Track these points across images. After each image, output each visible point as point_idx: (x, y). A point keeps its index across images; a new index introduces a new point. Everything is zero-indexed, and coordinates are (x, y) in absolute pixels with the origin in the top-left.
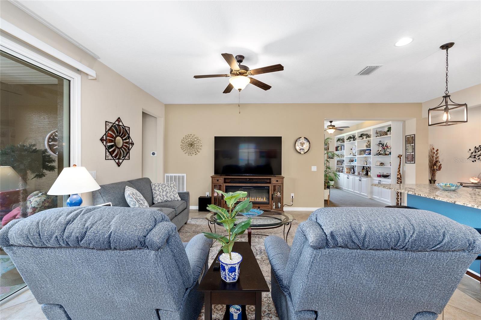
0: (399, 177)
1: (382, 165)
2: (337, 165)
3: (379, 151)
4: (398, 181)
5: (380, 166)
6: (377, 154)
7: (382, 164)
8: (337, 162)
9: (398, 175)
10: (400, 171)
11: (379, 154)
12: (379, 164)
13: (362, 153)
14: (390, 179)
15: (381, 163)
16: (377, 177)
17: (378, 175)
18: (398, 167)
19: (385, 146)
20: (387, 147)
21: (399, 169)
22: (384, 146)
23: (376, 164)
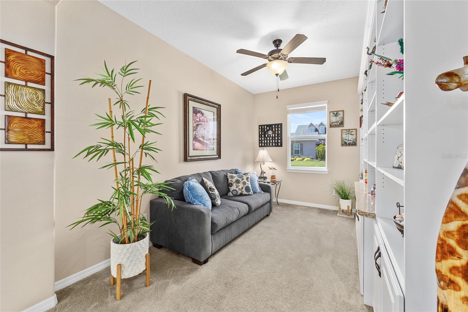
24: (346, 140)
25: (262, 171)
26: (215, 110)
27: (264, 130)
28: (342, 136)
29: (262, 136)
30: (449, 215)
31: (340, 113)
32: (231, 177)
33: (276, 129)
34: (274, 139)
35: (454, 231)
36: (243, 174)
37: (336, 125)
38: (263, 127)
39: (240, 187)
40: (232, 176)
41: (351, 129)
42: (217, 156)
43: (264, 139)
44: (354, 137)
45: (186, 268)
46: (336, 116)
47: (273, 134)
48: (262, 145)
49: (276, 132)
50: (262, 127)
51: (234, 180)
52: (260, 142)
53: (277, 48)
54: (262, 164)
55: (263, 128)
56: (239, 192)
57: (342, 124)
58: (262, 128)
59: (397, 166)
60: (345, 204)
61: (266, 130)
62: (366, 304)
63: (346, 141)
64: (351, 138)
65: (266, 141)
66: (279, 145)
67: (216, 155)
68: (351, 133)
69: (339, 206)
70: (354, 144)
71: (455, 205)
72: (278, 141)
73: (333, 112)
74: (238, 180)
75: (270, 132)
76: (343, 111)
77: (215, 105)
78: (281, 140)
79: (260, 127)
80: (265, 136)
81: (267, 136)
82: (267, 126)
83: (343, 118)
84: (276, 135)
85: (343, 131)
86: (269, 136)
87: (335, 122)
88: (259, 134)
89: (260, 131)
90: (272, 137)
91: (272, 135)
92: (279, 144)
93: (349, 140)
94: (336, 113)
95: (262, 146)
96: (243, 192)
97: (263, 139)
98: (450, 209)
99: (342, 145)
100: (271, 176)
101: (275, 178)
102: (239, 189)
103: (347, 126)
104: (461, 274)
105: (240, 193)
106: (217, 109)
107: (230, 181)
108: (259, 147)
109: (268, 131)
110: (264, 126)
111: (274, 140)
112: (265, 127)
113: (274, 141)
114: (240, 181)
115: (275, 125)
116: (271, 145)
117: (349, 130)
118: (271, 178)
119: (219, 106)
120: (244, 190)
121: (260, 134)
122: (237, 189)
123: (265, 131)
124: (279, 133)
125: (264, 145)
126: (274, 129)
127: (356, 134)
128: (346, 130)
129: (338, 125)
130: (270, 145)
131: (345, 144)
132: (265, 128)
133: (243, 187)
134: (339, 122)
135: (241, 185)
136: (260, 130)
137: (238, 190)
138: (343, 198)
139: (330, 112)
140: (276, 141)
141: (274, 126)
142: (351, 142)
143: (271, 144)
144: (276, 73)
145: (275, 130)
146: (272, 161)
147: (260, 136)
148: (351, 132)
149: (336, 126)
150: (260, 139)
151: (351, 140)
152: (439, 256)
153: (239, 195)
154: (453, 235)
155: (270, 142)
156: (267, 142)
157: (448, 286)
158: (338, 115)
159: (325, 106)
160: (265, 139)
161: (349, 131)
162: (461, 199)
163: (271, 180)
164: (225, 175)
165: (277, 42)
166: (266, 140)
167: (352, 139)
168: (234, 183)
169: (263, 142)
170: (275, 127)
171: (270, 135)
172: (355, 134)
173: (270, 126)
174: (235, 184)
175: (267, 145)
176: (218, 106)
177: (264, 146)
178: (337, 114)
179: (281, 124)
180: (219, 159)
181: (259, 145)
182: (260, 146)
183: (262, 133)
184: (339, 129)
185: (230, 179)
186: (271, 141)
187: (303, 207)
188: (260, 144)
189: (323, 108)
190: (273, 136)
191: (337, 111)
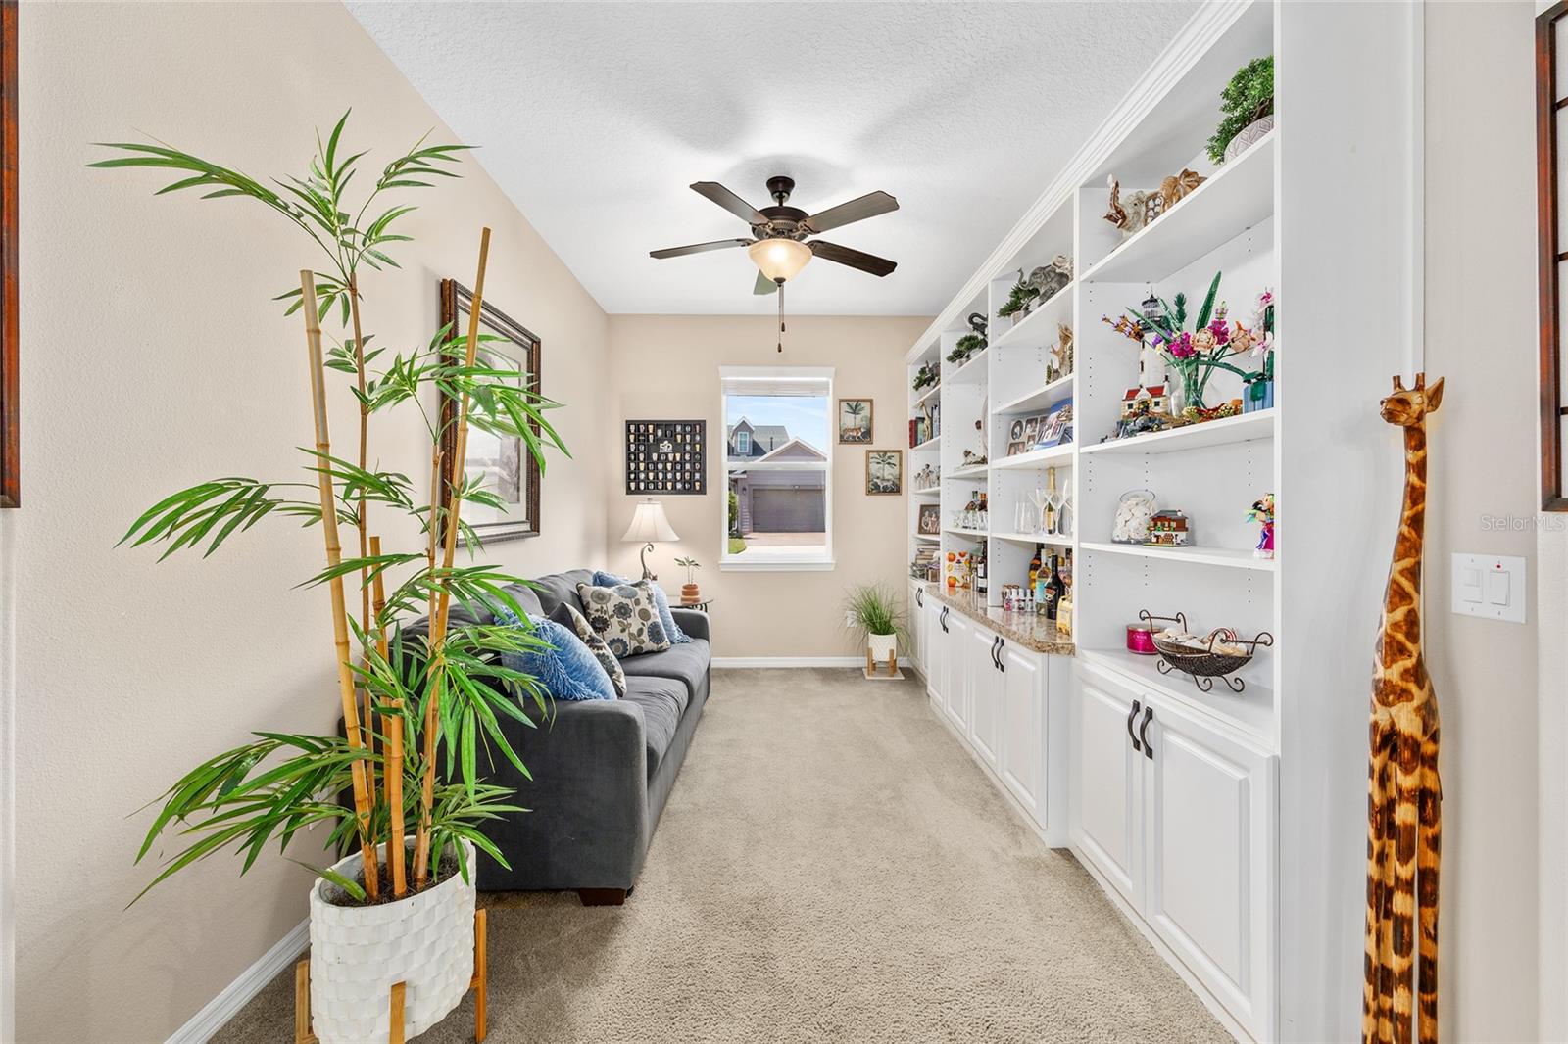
0: (1406, 720)
1: (1169, 539)
2: (921, 530)
3: (1144, 395)
4: (1383, 779)
5: (1145, 542)
6: (1123, 428)
7: (1169, 525)
8: (922, 515)
9: (1386, 693)
10: (1413, 636)
11: (1144, 418)
12: (1136, 521)
13: (1024, 438)
14: (1263, 696)
15: (1160, 519)
16: (1124, 645)
17: (1132, 633)
18: (1384, 566)
19: (1201, 324)
20: (1220, 333)
21: (1398, 595)
22: (1190, 325)
23: (1114, 525)
24: (878, 478)
25: (645, 572)
26: (522, 354)
27: (642, 437)
28: (868, 466)
29: (637, 458)
30: (1393, 600)
31: (863, 404)
32: (598, 597)
33: (688, 437)
34: (679, 467)
35: (1400, 621)
36: (633, 585)
37: (853, 437)
38: (642, 428)
39: (634, 629)
40: (600, 594)
41: (889, 451)
42: (527, 527)
43: (647, 468)
44: (896, 471)
45: (575, 930)
46: (854, 413)
47: (674, 452)
48: (638, 487)
49: (688, 447)
50: (637, 429)
51: (610, 608)
52: (632, 476)
53: (781, 204)
54: (646, 551)
55: (642, 431)
56: (633, 645)
57: (867, 435)
58: (639, 431)
59: (1125, 539)
60: (882, 647)
61: (651, 437)
62: (1055, 847)
63: (878, 481)
64: (888, 472)
65: (651, 476)
66: (697, 488)
67: (523, 522)
68: (889, 461)
69: (869, 653)
70: (895, 489)
71: (1399, 584)
72: (692, 475)
73: (849, 400)
74: (622, 607)
75: (666, 447)
76: (871, 401)
77: (523, 338)
78: (703, 471)
79: (632, 428)
80: (648, 458)
81: (655, 457)
82: (657, 425)
83: (871, 419)
84: (687, 457)
85: (871, 455)
86: (663, 458)
87: (852, 430)
88: (629, 448)
89: (632, 440)
90: (674, 463)
91: (675, 457)
92: (697, 484)
93: (884, 480)
94: (855, 403)
95: (638, 491)
96: (644, 642)
97: (642, 468)
98: (1395, 591)
99: (869, 492)
100: (685, 587)
101: (696, 593)
102: (630, 634)
103: (881, 441)
104: (1413, 678)
105: (635, 649)
106: (529, 352)
107: (597, 611)
108: (627, 493)
109: (657, 441)
110: (646, 424)
111: (678, 471)
112: (651, 427)
113: (678, 475)
114: (631, 607)
115: (684, 424)
116: (670, 487)
117: (885, 452)
118: (685, 593)
119: (534, 341)
120: (645, 637)
121: (632, 450)
122: (625, 637)
123: (648, 441)
124: (698, 450)
125: (646, 487)
126: (679, 437)
127: (900, 465)
128: (878, 452)
129: (859, 437)
130: (667, 488)
131: (875, 488)
132: (651, 431)
133: (641, 626)
134: (863, 430)
135: (635, 623)
136: (632, 437)
137: (626, 639)
138: (877, 632)
139: (841, 400)
140: (687, 475)
141: (679, 428)
142: (889, 484)
143: (669, 485)
144: (778, 276)
145: (684, 438)
146: (678, 538)
147: (633, 457)
148: (889, 458)
149: (854, 440)
150: (633, 466)
151: (888, 480)
152: (1388, 659)
153: (630, 656)
154: (1401, 627)
155: (665, 477)
156: (656, 477)
157: (1399, 699)
158: (860, 410)
159: (828, 383)
160: (651, 467)
161: (884, 455)
162: (1403, 576)
163: (683, 600)
164: (572, 592)
165: (780, 185)
166: (652, 471)
167: (890, 477)
168: (611, 616)
169: (642, 476)
170: (685, 431)
171: (667, 455)
172: (897, 464)
173: (668, 427)
174: (615, 621)
175: (656, 487)
176: (530, 342)
177: (647, 490)
178: (856, 406)
179: (702, 424)
180: (536, 535)
181: (629, 488)
182: (629, 491)
183: (637, 449)
184: (860, 450)
185: (594, 606)
186: (670, 476)
187: (769, 673)
188: (633, 485)
189: (824, 387)
190: (678, 459)
191: (858, 401)
